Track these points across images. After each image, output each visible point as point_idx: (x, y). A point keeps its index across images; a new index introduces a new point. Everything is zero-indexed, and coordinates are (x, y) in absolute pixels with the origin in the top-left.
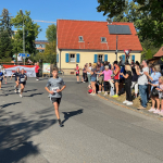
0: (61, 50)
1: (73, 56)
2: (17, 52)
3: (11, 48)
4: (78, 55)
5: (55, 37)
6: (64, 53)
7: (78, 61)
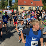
0: (19, 6)
1: (22, 7)
2: (6, 6)
3: (5, 4)
4: (24, 7)
5: (17, 1)
6: (20, 6)
7: (24, 9)
